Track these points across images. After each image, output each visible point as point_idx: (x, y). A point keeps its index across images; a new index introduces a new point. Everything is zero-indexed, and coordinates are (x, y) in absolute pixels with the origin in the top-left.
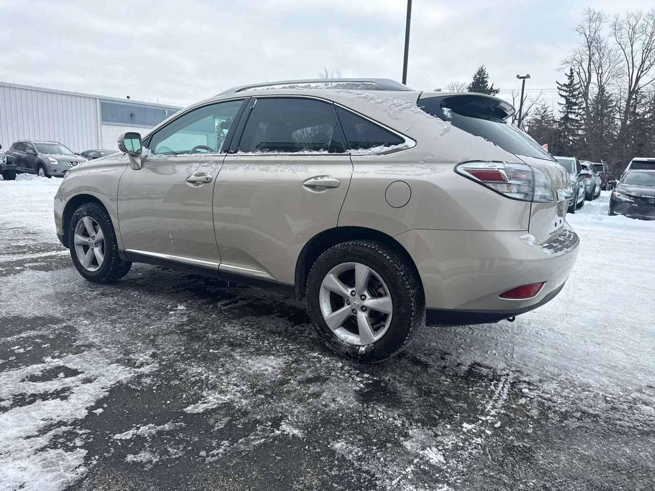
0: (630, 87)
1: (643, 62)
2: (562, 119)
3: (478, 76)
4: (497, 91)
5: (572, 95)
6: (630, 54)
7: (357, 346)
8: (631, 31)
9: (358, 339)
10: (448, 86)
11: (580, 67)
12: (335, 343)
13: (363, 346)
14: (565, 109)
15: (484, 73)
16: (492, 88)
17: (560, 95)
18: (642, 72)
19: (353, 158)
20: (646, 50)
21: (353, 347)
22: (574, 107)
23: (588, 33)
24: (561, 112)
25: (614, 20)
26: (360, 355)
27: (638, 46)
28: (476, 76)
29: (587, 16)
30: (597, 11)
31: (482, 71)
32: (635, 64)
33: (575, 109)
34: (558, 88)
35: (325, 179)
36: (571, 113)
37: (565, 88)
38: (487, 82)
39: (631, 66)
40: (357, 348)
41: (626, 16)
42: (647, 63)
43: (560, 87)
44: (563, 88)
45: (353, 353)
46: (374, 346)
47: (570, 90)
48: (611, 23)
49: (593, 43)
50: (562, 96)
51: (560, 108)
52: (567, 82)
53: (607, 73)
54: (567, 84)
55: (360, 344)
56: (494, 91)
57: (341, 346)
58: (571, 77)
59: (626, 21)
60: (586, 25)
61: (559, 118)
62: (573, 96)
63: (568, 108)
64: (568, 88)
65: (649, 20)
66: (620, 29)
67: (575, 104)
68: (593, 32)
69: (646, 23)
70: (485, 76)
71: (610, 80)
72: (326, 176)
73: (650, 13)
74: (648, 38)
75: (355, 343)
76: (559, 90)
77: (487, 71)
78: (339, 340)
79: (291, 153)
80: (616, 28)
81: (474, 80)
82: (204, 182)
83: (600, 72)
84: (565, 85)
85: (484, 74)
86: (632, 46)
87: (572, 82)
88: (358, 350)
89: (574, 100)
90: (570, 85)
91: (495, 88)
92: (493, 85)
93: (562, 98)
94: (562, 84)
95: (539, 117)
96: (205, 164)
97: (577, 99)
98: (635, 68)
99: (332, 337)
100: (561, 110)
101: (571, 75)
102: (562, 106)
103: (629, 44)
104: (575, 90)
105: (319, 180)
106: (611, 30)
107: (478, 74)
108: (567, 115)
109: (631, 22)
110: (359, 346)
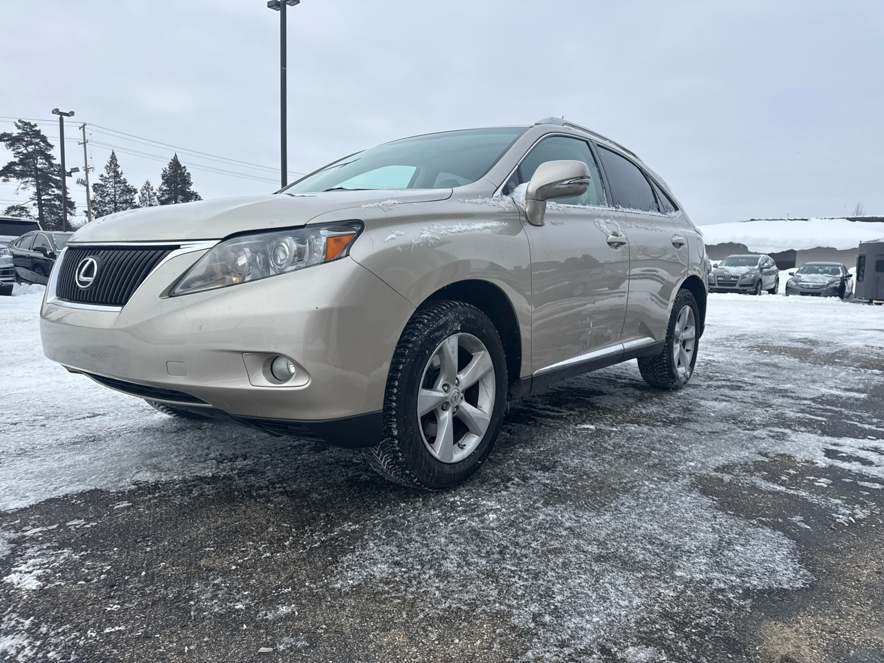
9: (684, 368)
13: (687, 371)
82: (622, 243)
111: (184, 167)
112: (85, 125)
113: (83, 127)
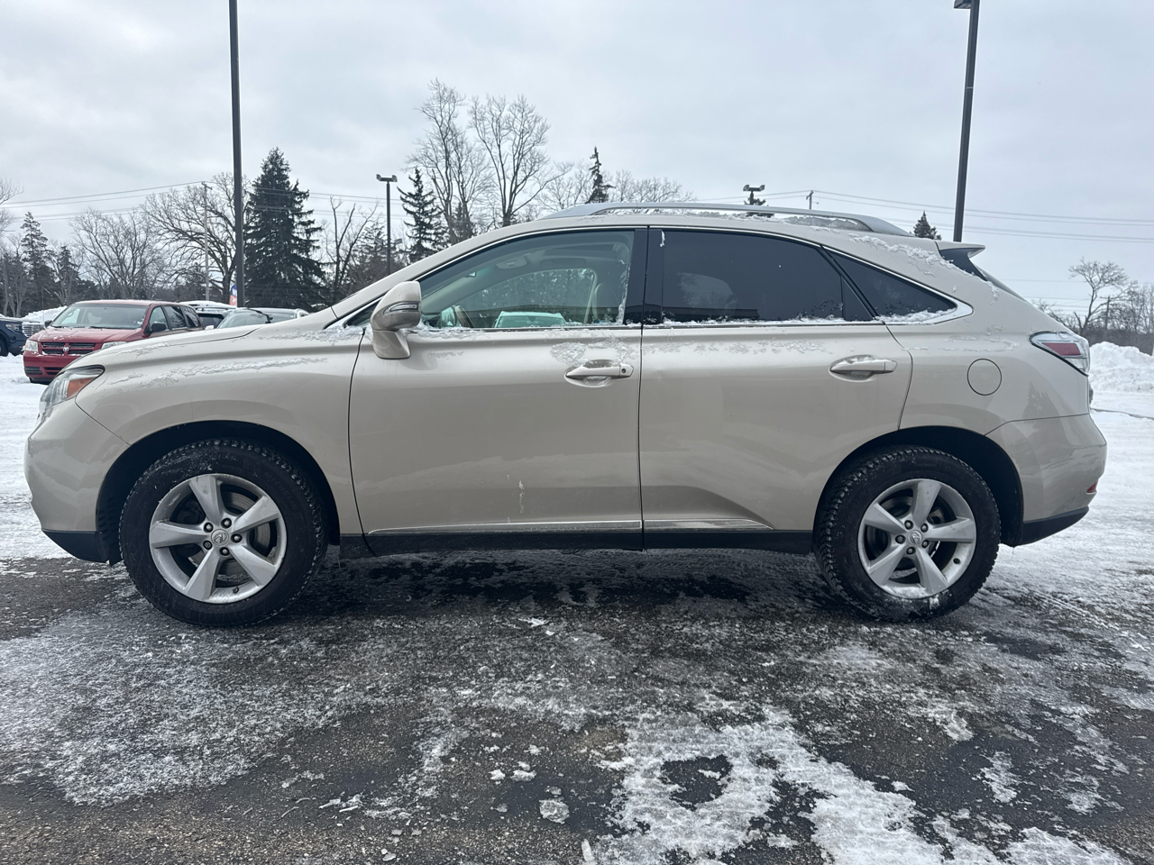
0: (504, 207)
1: (516, 173)
2: (413, 248)
3: (271, 166)
4: (304, 194)
5: (423, 212)
6: (499, 159)
7: (923, 599)
8: (495, 124)
9: (923, 589)
10: (215, 177)
11: (436, 170)
12: (890, 604)
13: (933, 597)
14: (415, 232)
15: (281, 161)
16: (296, 189)
17: (406, 209)
18: (517, 186)
19: (893, 329)
20: (517, 155)
21: (918, 601)
22: (428, 231)
23: (439, 118)
24: (410, 237)
25: (473, 104)
26: (933, 610)
27: (507, 147)
28: (266, 166)
29: (435, 92)
30: (449, 86)
31: (278, 157)
32: (507, 173)
33: (430, 234)
34: (402, 199)
35: (866, 361)
36: (426, 239)
37: (412, 200)
38: (287, 177)
39: (501, 175)
40: (925, 601)
41: (487, 101)
42: (521, 176)
43: (404, 196)
44: (408, 199)
45: (922, 610)
46: (950, 592)
47: (419, 203)
48: (470, 109)
49: (448, 135)
50: (409, 212)
51: (409, 231)
52: (414, 191)
53: (470, 182)
54: (414, 193)
55: (927, 595)
56: (301, 194)
57: (900, 605)
58: (417, 182)
59: (488, 109)
60: (436, 105)
61: (409, 247)
62: (425, 214)
63: (419, 231)
64: (416, 200)
65: (517, 112)
66: (483, 119)
67: (430, 226)
68: (448, 118)
69: (513, 116)
70: (283, 167)
71: (476, 193)
72: (866, 356)
73: (517, 102)
74: (518, 138)
75: (921, 596)
76: (402, 202)
77: (286, 158)
78: (894, 598)
79: (779, 323)
80: (477, 119)
81: (265, 171)
82: (614, 377)
83: (461, 180)
84: (411, 195)
85: (281, 164)
86: (499, 146)
87: (420, 191)
88: (929, 603)
89: (427, 221)
90: (418, 196)
91: (301, 189)
92: (297, 184)
93: (409, 215)
94: (406, 192)
95: (371, 243)
96: (600, 344)
97: (431, 218)
98: (507, 180)
99: (884, 597)
100: (410, 235)
101: (418, 180)
102: (411, 228)
103: (495, 143)
104: (426, 204)
105: (856, 362)
106: (470, 118)
107: (272, 163)
108: (419, 243)
109: (493, 112)
110: (927, 598)
111: (934, 229)
112: (812, 193)
113: (810, 195)
